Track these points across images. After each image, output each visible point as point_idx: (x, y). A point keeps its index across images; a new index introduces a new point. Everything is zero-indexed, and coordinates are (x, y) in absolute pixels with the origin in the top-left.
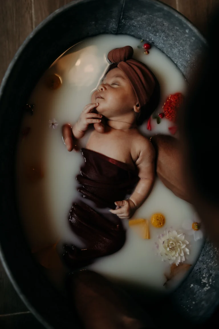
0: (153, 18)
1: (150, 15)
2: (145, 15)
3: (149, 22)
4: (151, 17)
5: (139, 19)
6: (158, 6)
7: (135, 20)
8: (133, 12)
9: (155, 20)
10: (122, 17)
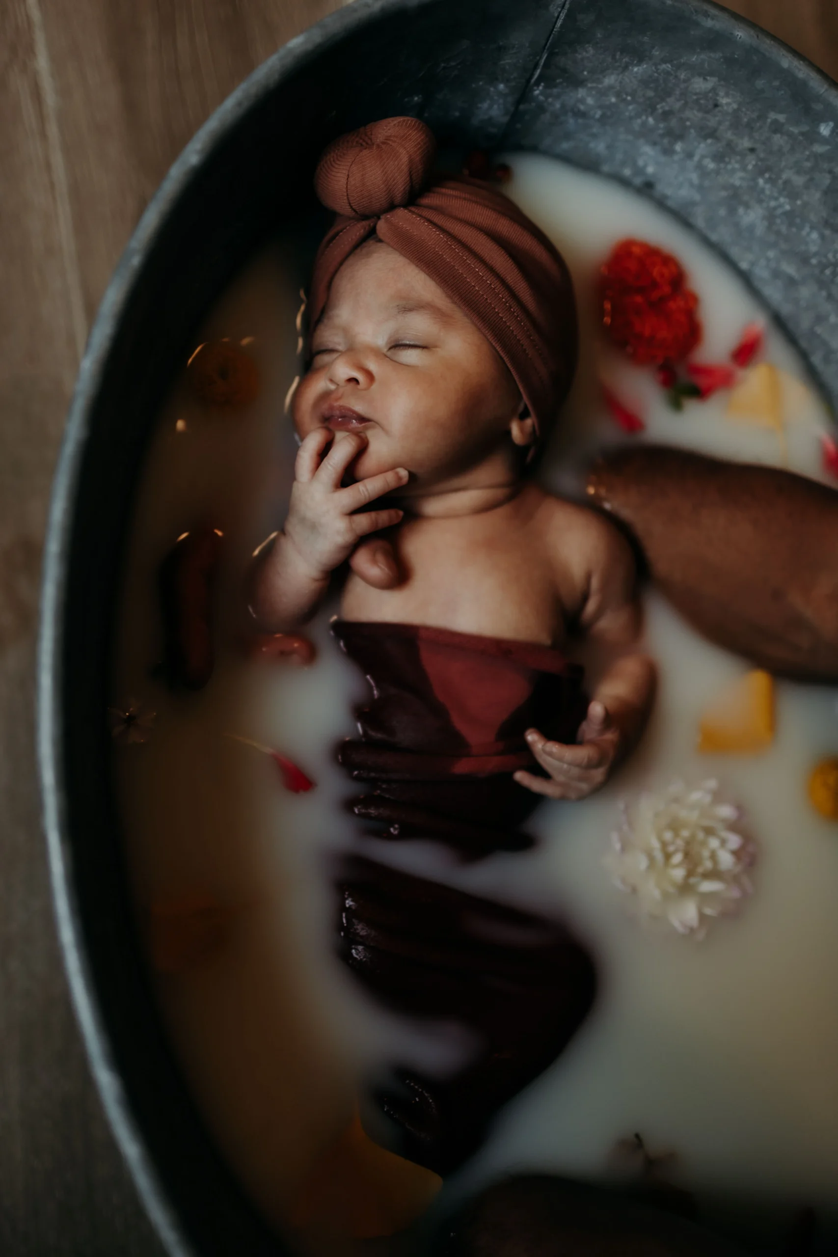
0: (676, 77)
1: (664, 66)
2: (640, 61)
3: (650, 93)
4: (668, 73)
5: (610, 80)
6: (709, 23)
7: (589, 85)
8: (591, 51)
9: (683, 86)
10: (538, 72)
